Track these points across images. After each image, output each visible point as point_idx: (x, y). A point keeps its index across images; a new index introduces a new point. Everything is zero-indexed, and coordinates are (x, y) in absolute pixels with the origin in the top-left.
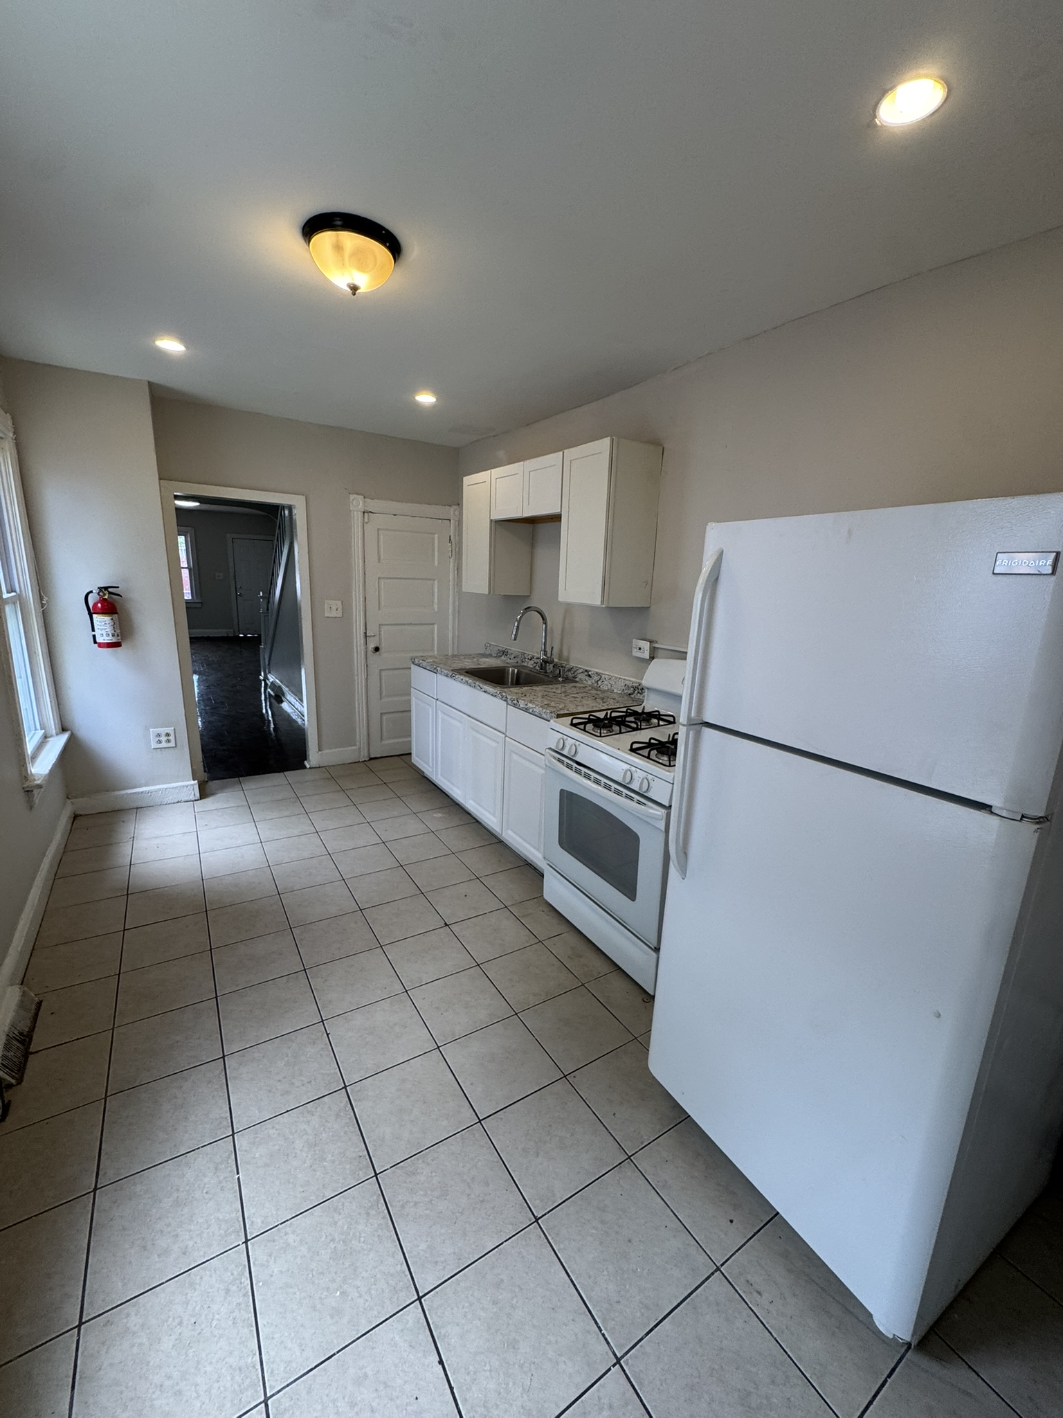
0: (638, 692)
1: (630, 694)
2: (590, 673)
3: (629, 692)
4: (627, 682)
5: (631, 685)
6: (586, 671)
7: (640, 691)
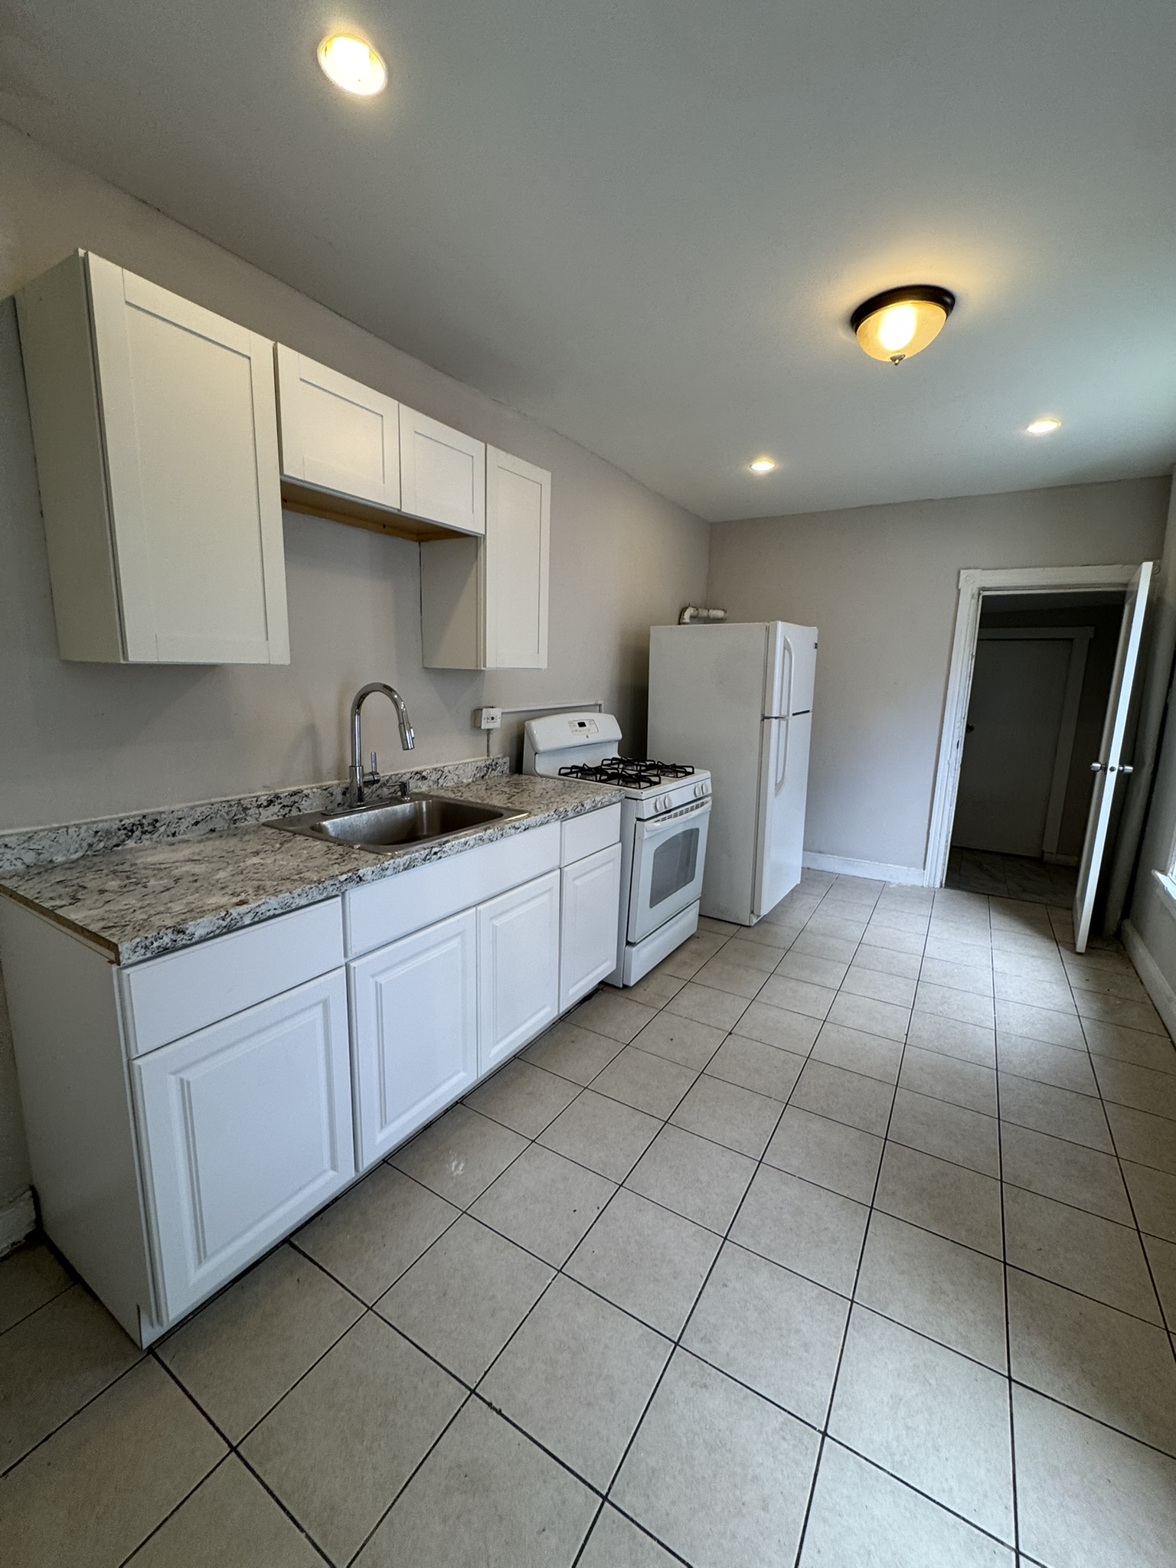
0: (492, 770)
1: (483, 777)
2: (424, 774)
3: (482, 774)
4: (479, 764)
5: (484, 765)
6: (417, 773)
7: (494, 767)
